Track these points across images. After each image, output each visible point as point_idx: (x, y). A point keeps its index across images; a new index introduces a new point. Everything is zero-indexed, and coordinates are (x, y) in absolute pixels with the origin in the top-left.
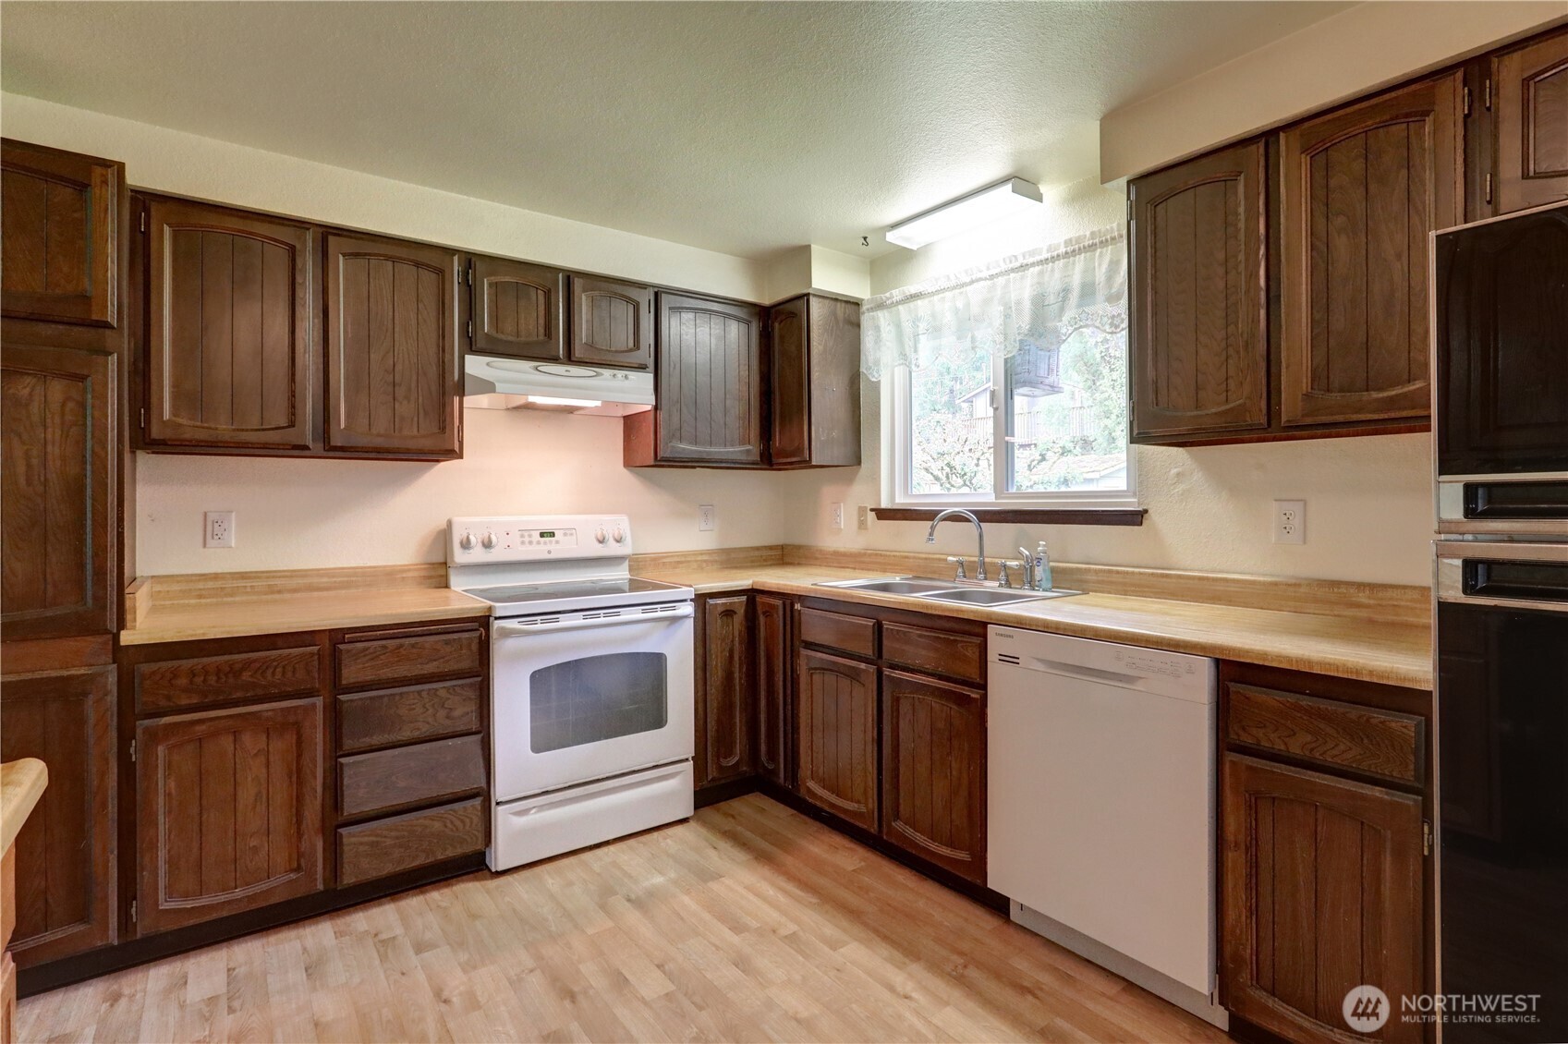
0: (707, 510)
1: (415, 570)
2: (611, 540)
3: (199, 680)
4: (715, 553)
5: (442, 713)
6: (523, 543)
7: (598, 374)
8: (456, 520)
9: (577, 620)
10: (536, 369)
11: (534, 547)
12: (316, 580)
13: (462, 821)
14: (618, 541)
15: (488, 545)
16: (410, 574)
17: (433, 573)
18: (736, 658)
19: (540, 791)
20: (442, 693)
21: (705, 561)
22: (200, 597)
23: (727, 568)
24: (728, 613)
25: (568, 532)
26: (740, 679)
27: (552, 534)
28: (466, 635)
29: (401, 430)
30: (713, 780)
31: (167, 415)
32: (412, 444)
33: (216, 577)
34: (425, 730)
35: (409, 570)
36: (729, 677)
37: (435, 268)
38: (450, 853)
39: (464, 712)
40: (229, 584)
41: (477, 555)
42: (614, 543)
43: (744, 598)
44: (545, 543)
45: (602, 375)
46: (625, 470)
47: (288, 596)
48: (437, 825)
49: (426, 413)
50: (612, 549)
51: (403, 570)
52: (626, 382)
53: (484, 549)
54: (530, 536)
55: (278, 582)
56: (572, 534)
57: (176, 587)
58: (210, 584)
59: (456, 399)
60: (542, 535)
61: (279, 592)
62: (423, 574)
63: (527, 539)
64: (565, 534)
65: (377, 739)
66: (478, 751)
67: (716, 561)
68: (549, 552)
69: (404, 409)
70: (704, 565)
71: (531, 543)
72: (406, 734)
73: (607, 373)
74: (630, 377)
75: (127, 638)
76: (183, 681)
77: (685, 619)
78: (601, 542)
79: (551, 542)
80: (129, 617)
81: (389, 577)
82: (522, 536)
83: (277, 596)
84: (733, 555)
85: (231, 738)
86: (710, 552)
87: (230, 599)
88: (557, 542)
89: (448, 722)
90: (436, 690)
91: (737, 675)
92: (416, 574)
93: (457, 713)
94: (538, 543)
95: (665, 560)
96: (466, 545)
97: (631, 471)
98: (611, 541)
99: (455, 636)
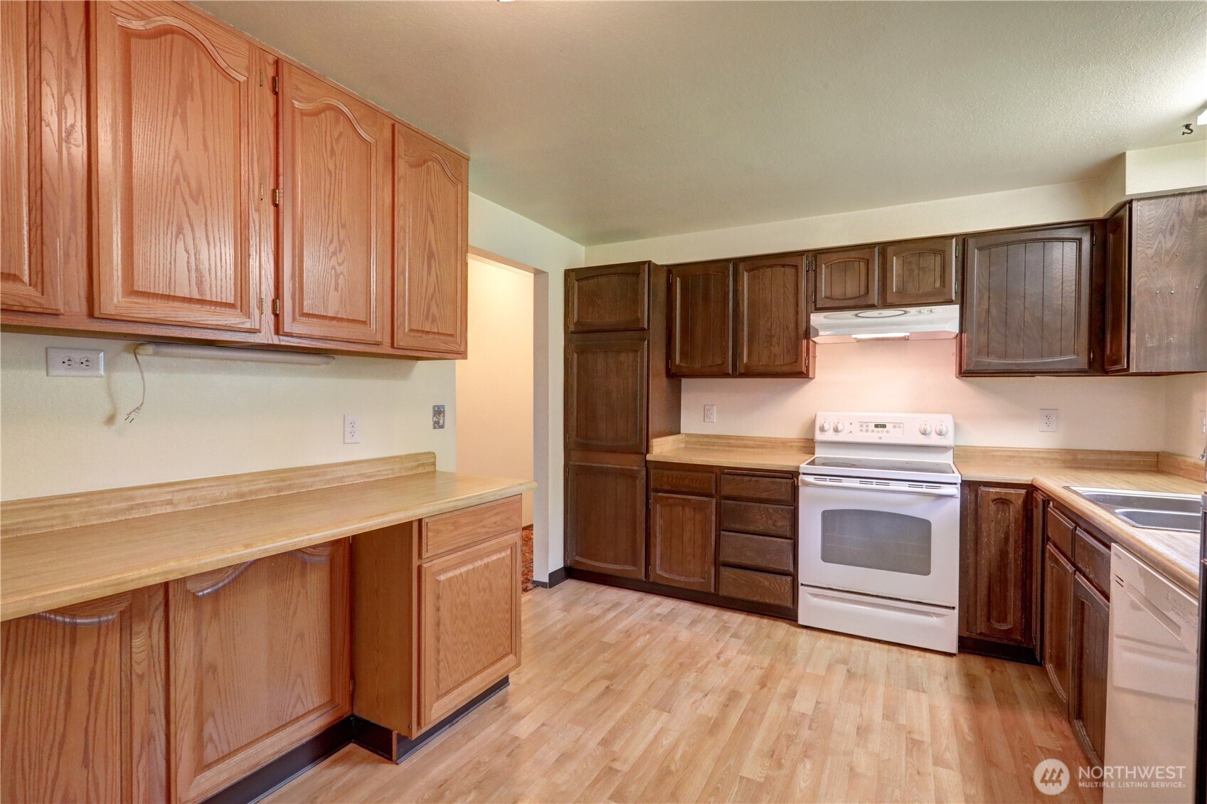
0: (1049, 415)
1: (797, 442)
2: (933, 433)
3: (670, 479)
4: (1056, 452)
5: (770, 522)
6: (861, 430)
7: (906, 312)
8: (819, 414)
9: (855, 483)
10: (857, 315)
11: (870, 434)
12: (747, 442)
13: (780, 587)
14: (940, 434)
15: (836, 430)
16: (795, 444)
17: (808, 445)
18: (1012, 540)
19: (827, 587)
20: (771, 511)
21: (1042, 458)
22: (702, 445)
23: (1071, 467)
24: (1003, 502)
25: (897, 425)
26: (1016, 560)
27: (884, 426)
28: (785, 480)
29: (774, 362)
30: (980, 634)
31: (677, 363)
32: (778, 370)
33: (707, 436)
34: (761, 528)
35: (794, 442)
36: (1003, 554)
37: (793, 266)
38: (772, 601)
39: (783, 525)
40: (713, 440)
41: (830, 436)
42: (936, 435)
43: (1023, 491)
44: (878, 432)
45: (909, 312)
46: (957, 380)
47: (735, 449)
48: (766, 583)
49: (788, 351)
50: (934, 440)
51: (792, 441)
52: (932, 314)
53: (834, 433)
54: (867, 426)
55: (732, 441)
56: (899, 427)
57: (693, 439)
58: (705, 440)
59: (804, 342)
60: (876, 426)
61: (732, 447)
62: (802, 444)
63: (864, 428)
64: (895, 427)
65: (738, 527)
66: (790, 548)
67: (1055, 459)
68: (880, 438)
69: (776, 350)
70: (1041, 462)
71: (867, 431)
72: (752, 528)
73: (913, 310)
74: (933, 310)
75: (649, 457)
76: (665, 479)
77: (949, 498)
78: (924, 433)
79: (882, 431)
80: (651, 449)
81: (783, 444)
82: (861, 426)
83: (731, 449)
84: (1080, 456)
85: (681, 508)
86: (1049, 451)
87: (711, 447)
88: (887, 432)
89: (773, 528)
90: (768, 508)
91: (1011, 555)
92: (798, 444)
93: (779, 524)
94: (873, 431)
95: (994, 454)
96: (822, 429)
97: (961, 380)
98: (934, 435)
99: (778, 480)
